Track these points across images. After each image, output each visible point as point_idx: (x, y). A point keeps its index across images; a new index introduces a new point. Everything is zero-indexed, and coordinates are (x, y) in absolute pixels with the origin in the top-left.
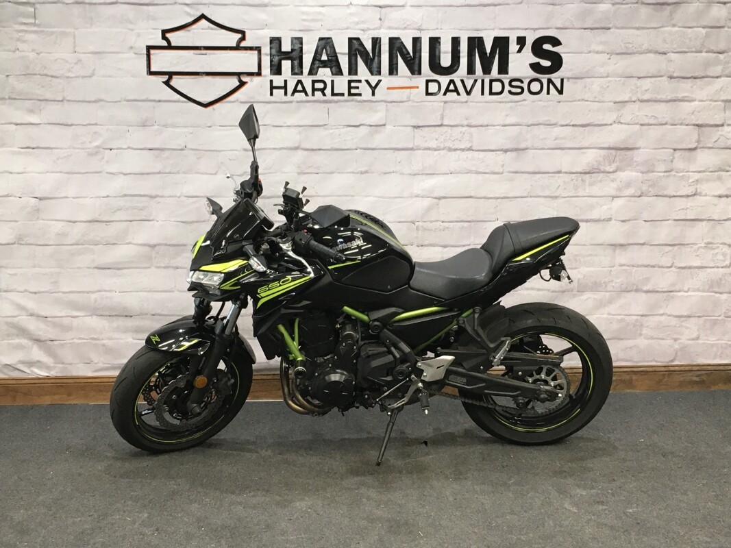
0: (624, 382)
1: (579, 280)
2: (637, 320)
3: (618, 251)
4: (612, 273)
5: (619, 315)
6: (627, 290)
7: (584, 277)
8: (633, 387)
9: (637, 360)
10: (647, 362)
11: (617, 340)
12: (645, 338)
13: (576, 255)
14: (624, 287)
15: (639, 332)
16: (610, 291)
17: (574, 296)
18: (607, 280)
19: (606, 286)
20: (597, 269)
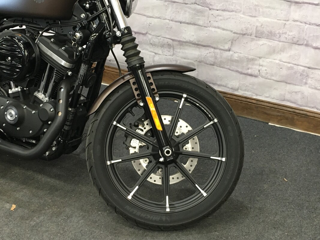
0: (287, 119)
1: (257, 27)
2: (303, 71)
3: (293, 7)
4: (286, 26)
5: (289, 63)
6: (298, 43)
7: (262, 25)
8: (294, 124)
9: (301, 104)
10: (309, 107)
11: (284, 84)
12: (309, 87)
13: (256, 5)
14: (295, 40)
15: (304, 81)
16: (283, 42)
17: (252, 40)
18: (281, 32)
19: (280, 36)
20: (272, 20)
